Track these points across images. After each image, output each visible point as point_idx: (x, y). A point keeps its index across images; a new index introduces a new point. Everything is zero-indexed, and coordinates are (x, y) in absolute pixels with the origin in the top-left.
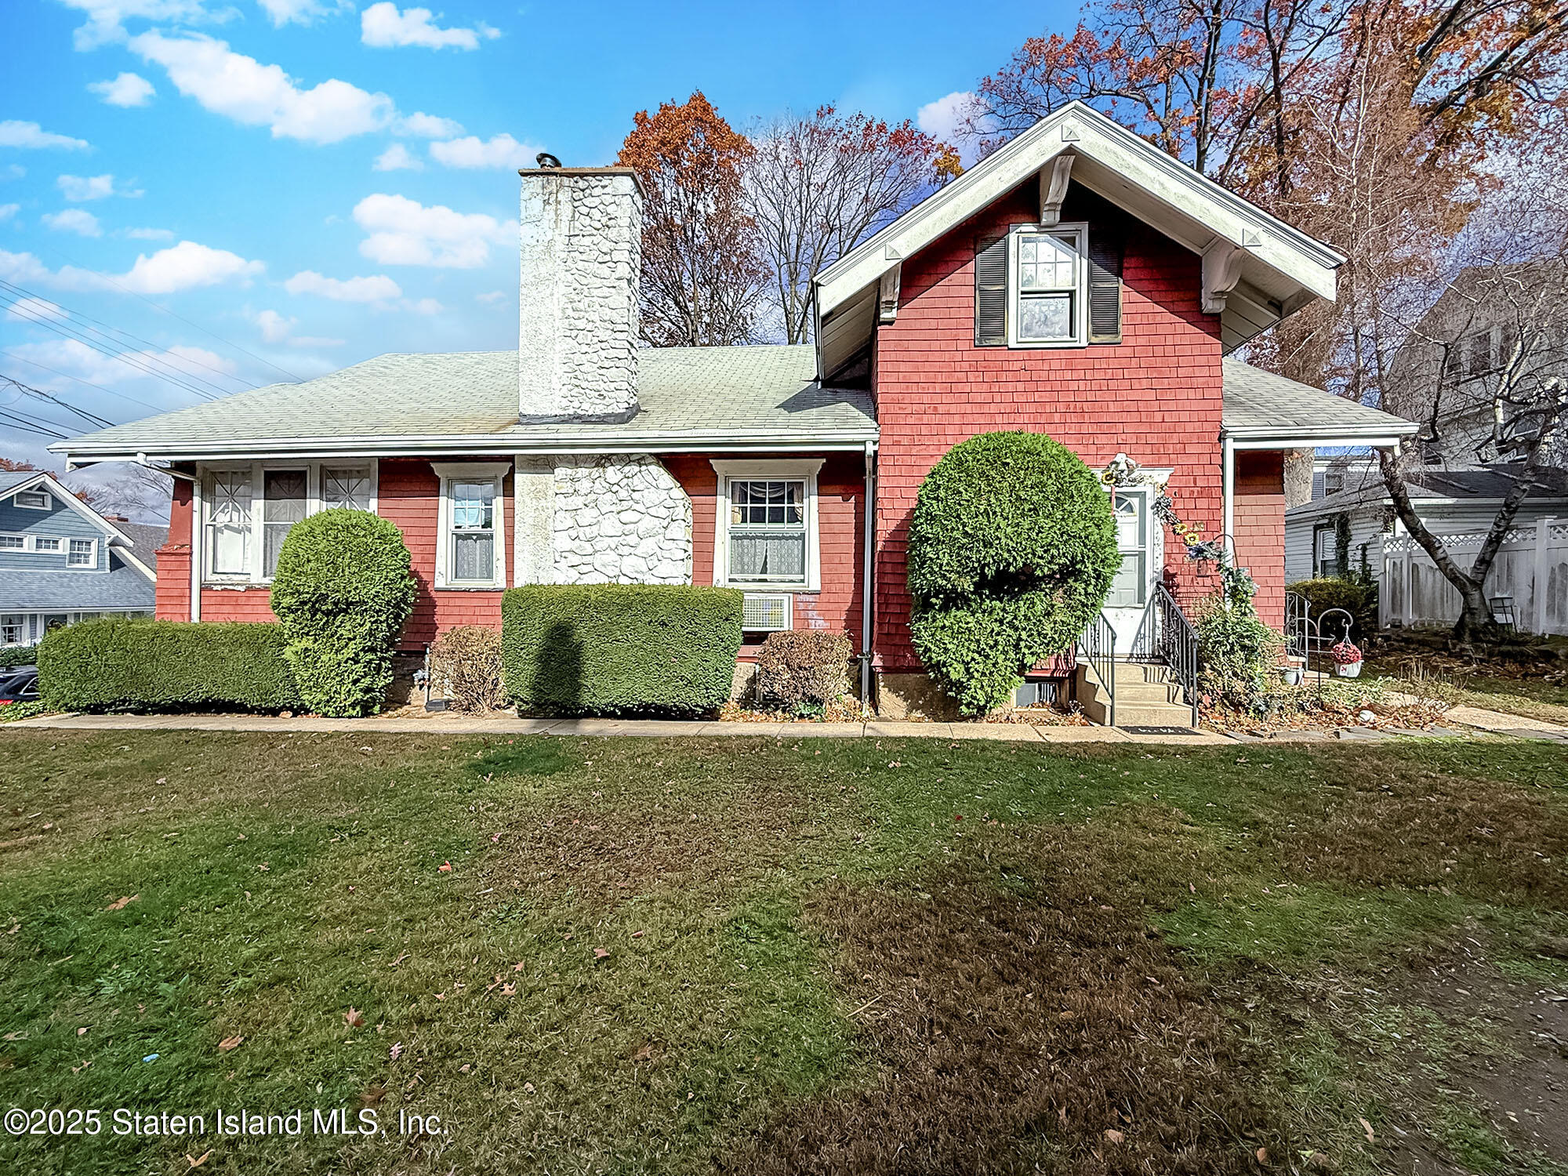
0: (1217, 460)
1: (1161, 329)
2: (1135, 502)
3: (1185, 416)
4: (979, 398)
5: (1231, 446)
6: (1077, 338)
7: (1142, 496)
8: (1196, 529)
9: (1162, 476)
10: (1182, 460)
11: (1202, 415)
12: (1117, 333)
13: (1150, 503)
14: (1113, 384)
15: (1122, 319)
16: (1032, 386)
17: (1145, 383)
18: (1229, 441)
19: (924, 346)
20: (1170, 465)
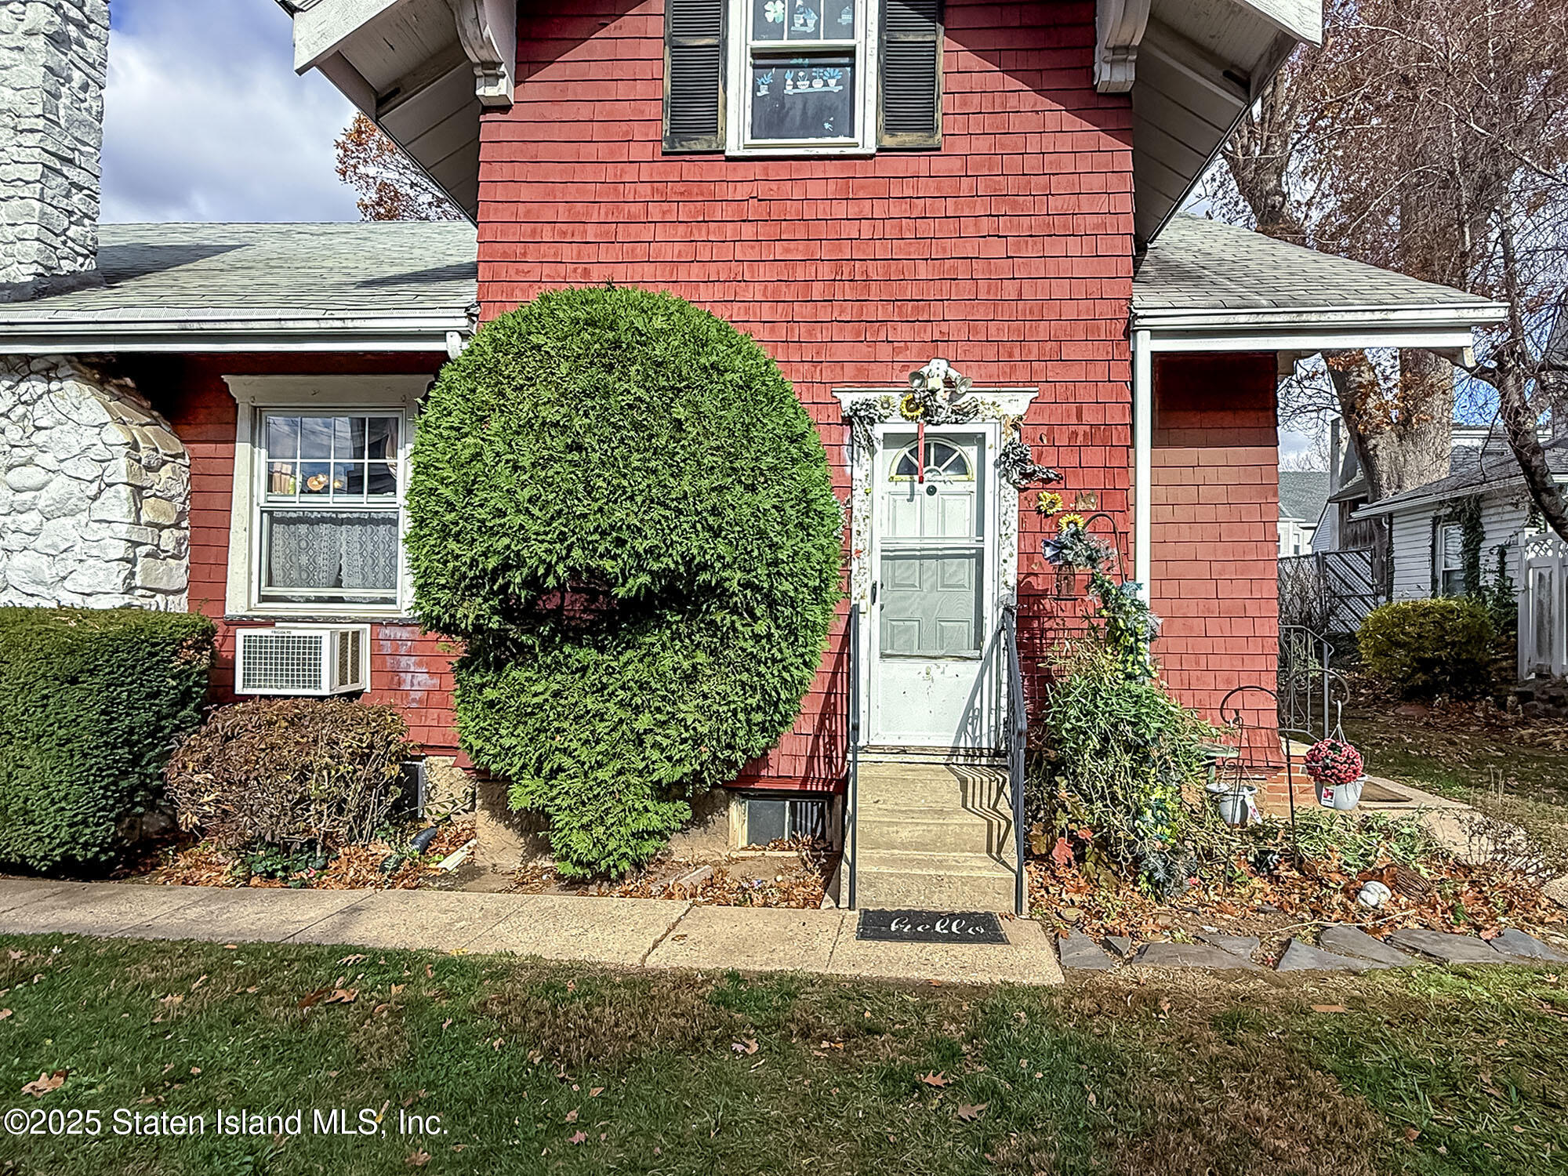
0: (1120, 372)
1: (1016, 123)
2: (970, 453)
3: (1060, 290)
4: (670, 253)
5: (1146, 346)
6: (858, 138)
7: (979, 439)
8: (1081, 506)
9: (1016, 404)
10: (1055, 372)
11: (1094, 287)
12: (931, 129)
13: (991, 456)
14: (926, 228)
15: (943, 103)
16: (770, 230)
17: (986, 226)
18: (1143, 338)
19: (568, 152)
20: (1031, 383)
